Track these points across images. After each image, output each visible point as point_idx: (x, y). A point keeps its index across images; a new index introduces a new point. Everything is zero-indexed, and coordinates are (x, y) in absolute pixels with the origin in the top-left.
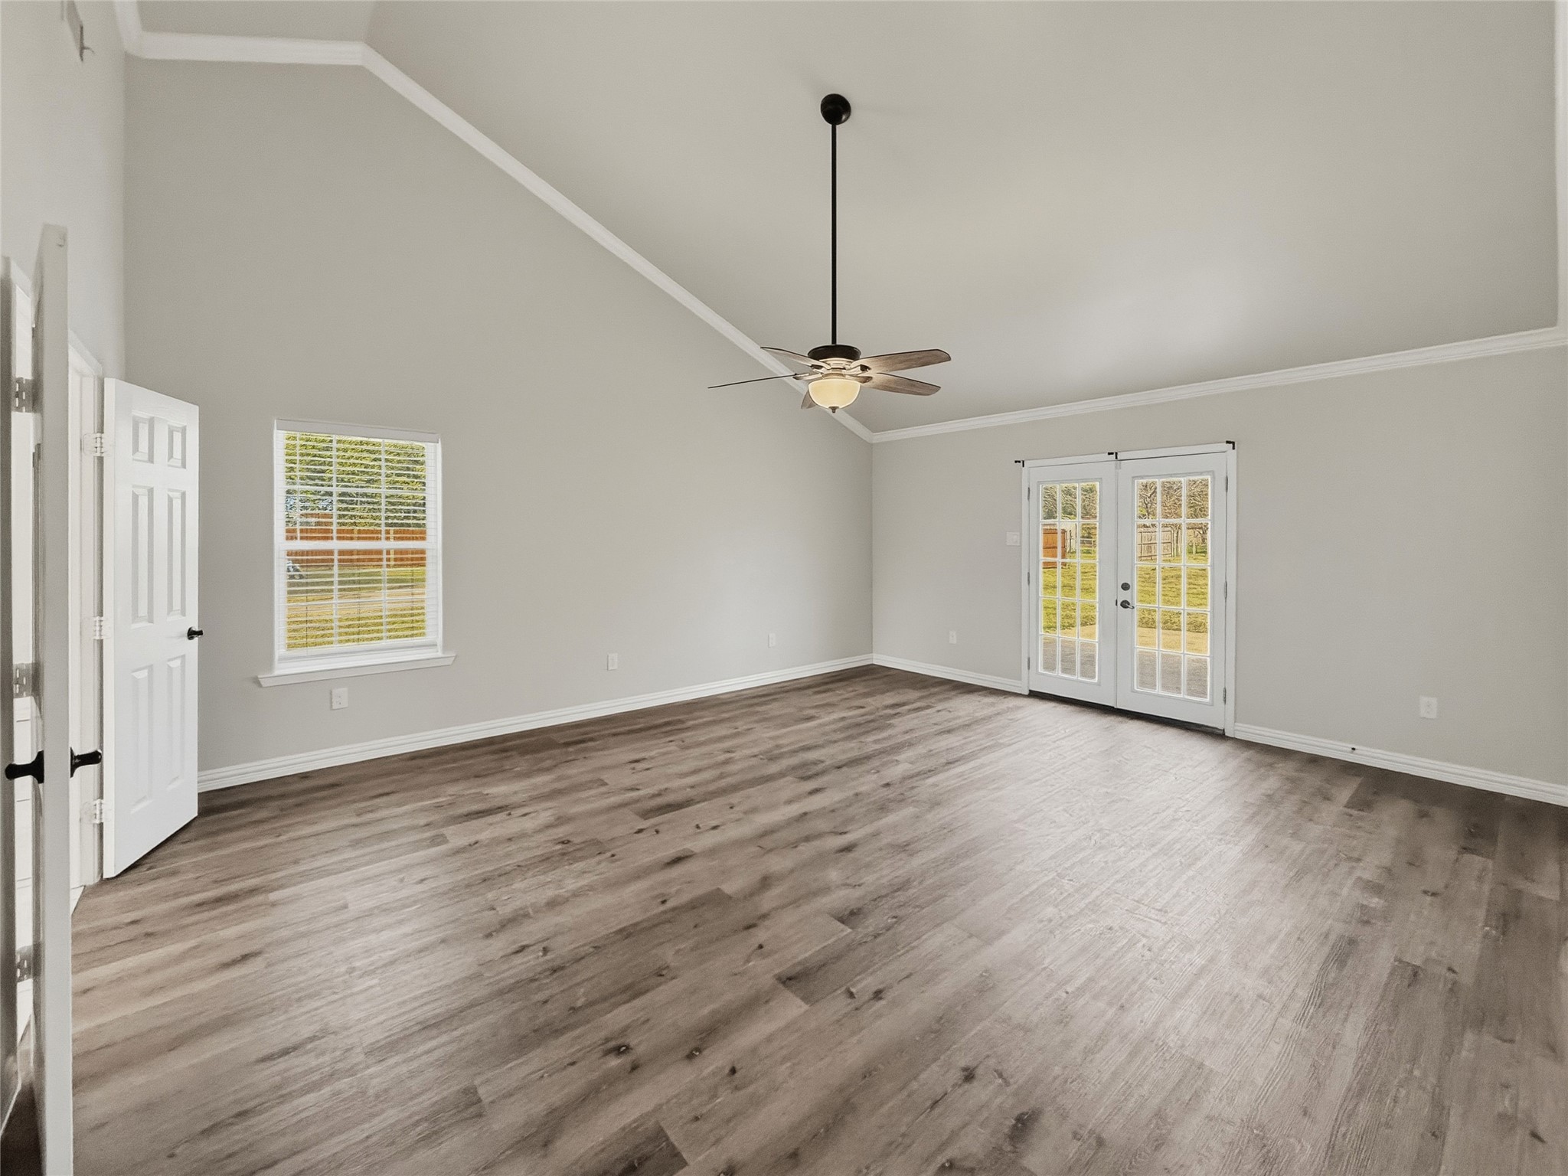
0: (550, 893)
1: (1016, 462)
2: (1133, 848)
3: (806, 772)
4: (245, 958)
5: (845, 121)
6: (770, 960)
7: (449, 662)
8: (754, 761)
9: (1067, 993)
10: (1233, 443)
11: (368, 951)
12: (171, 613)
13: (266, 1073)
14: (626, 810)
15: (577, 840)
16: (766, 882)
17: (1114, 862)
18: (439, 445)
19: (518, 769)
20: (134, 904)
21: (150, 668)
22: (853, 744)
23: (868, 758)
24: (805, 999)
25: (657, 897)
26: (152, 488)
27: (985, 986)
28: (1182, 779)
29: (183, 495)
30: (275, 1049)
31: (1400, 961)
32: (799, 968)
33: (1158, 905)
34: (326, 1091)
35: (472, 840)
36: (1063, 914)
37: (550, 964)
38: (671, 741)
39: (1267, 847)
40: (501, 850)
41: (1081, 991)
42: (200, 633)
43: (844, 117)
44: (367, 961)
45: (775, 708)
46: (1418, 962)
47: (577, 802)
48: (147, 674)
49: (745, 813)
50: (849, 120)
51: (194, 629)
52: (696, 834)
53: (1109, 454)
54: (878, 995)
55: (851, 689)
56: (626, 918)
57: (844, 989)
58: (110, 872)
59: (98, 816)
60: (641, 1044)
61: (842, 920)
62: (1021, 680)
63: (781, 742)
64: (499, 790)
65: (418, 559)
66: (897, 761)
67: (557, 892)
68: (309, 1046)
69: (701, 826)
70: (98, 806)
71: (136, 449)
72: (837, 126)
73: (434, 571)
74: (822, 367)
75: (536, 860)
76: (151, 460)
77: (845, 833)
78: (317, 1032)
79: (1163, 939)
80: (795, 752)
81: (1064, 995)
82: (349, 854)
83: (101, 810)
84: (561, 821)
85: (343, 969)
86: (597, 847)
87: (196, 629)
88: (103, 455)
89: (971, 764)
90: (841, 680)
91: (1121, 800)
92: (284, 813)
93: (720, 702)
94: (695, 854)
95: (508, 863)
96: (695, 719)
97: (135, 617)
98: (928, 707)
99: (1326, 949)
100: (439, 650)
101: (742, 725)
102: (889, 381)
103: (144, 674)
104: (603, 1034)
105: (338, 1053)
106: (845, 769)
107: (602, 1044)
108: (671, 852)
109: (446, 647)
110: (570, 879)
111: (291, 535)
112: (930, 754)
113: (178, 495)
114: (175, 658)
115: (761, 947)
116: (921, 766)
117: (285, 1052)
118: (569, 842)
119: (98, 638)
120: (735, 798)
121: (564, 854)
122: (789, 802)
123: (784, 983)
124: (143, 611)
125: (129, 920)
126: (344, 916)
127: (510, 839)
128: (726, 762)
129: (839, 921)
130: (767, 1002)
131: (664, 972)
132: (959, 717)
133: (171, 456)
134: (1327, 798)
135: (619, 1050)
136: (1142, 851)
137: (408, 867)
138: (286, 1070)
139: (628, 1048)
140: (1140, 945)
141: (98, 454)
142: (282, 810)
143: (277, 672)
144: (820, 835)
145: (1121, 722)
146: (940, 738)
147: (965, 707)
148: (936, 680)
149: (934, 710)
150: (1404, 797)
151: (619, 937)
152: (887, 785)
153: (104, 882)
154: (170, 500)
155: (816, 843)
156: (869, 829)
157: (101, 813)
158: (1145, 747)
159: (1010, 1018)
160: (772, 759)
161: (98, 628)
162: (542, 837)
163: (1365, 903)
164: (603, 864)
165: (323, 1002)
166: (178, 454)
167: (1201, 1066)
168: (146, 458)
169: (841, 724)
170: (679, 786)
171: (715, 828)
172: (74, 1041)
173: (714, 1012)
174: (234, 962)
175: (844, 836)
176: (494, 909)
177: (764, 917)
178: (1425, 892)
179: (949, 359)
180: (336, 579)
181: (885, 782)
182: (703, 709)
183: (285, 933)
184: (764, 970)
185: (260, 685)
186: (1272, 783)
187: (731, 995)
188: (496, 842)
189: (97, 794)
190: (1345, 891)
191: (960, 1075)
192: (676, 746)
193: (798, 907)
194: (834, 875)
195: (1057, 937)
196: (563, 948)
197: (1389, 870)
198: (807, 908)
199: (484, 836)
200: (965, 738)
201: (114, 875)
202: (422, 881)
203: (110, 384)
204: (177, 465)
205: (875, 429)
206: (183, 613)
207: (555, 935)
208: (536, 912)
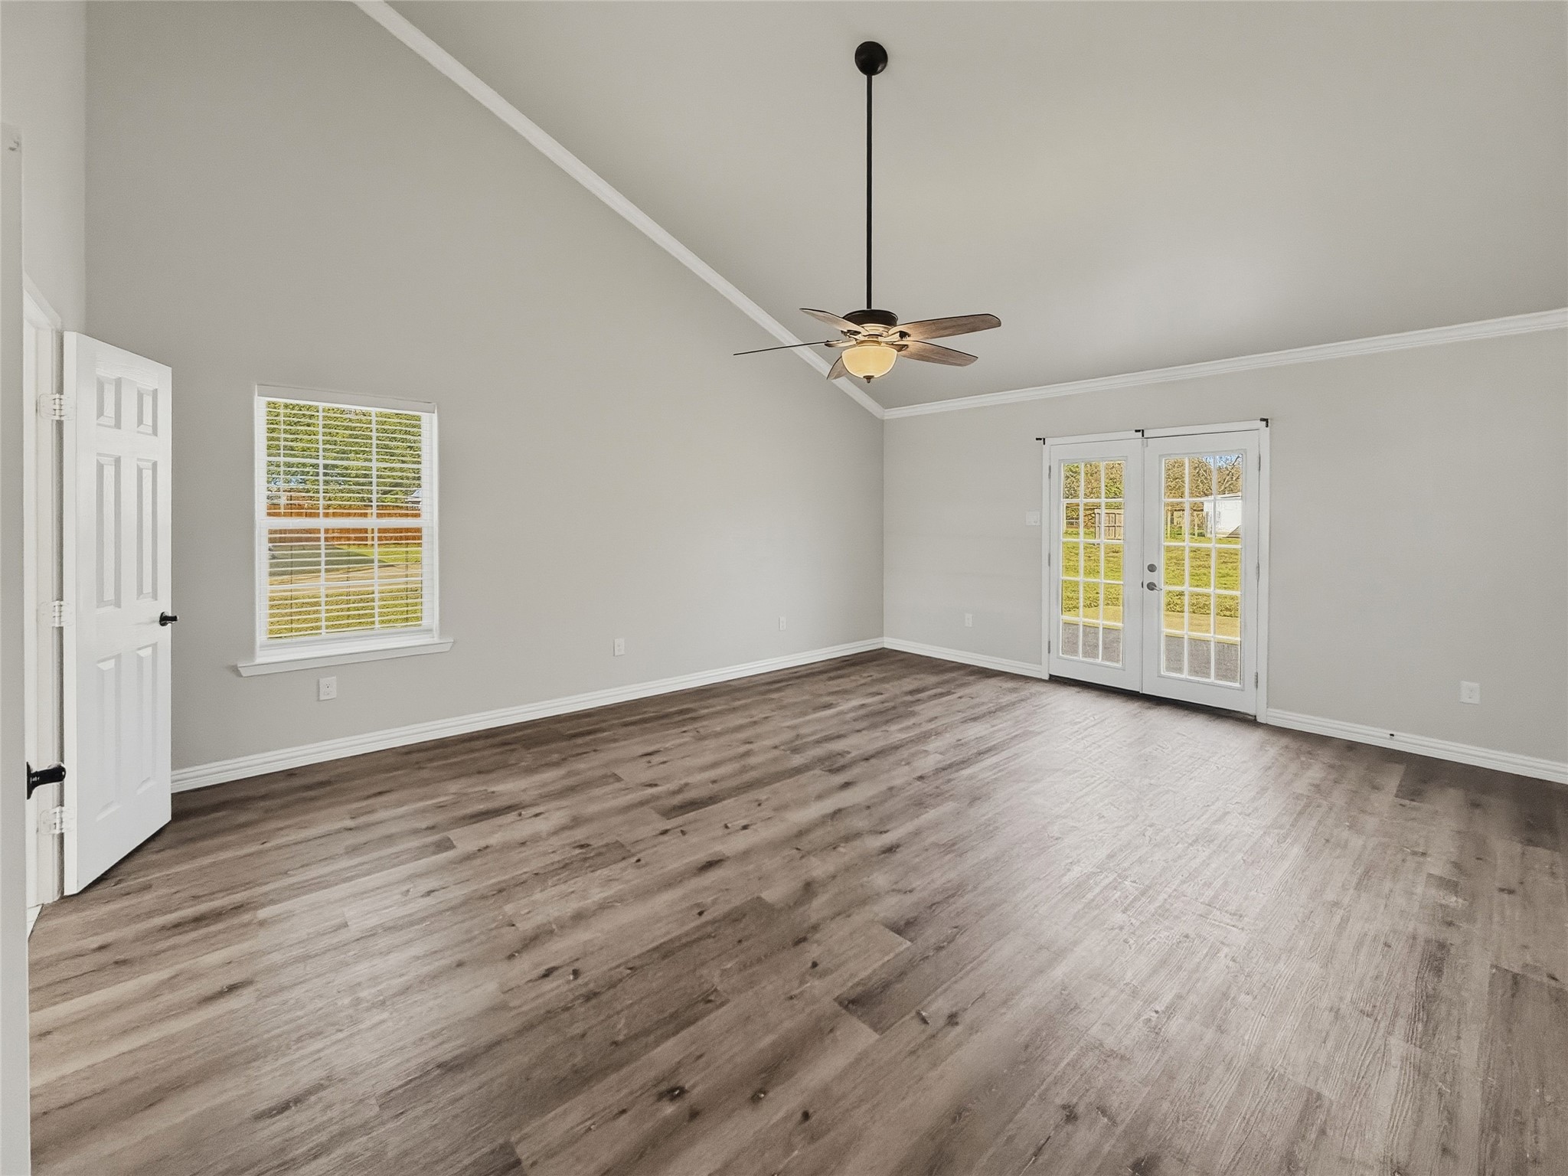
0: (573, 906)
1: (1037, 439)
2: (1191, 845)
3: (833, 765)
4: (232, 988)
5: (881, 71)
6: (829, 978)
7: (447, 648)
8: (776, 753)
9: (1157, 1012)
10: (1266, 420)
11: (374, 979)
12: (141, 596)
13: (267, 1132)
14: (646, 808)
15: (596, 843)
16: (809, 889)
17: (1175, 861)
18: (435, 416)
19: (523, 764)
20: (102, 925)
21: (118, 657)
22: (877, 733)
23: (896, 748)
24: (875, 1027)
25: (691, 908)
26: (120, 457)
27: (1067, 1005)
28: (1224, 769)
29: (155, 465)
30: (272, 1103)
31: (1496, 967)
32: (860, 989)
33: (1232, 908)
34: (339, 1152)
35: (482, 843)
36: (1133, 921)
37: (584, 990)
38: (684, 732)
39: (1327, 841)
40: (515, 855)
41: (1170, 1011)
42: (174, 619)
43: (879, 68)
44: (373, 990)
45: (790, 696)
46: (1516, 970)
47: (591, 800)
48: (113, 664)
49: (776, 810)
50: (887, 67)
51: (167, 614)
52: (724, 836)
53: (1136, 431)
54: (952, 1019)
55: (865, 675)
56: (660, 934)
57: (913, 1013)
58: (71, 889)
59: (58, 826)
60: (698, 1084)
61: (899, 931)
62: (1041, 664)
63: (803, 731)
64: (508, 787)
65: (413, 536)
66: (926, 751)
67: (581, 904)
68: (313, 1098)
69: (729, 825)
70: (58, 814)
71: (100, 413)
72: (873, 77)
73: (430, 551)
74: (859, 333)
75: (556, 866)
76: (118, 425)
77: (886, 832)
78: (321, 1079)
79: (1245, 948)
80: (818, 742)
81: (1154, 1014)
82: (345, 863)
83: (61, 819)
84: (576, 822)
85: (347, 1001)
86: (620, 851)
87: (170, 614)
88: (63, 419)
89: (1004, 754)
90: (854, 664)
91: (1167, 792)
92: (269, 814)
93: (730, 688)
94: (728, 857)
95: (525, 870)
96: (707, 707)
97: (101, 602)
98: (949, 693)
99: (1417, 954)
100: (435, 635)
101: (758, 714)
102: (924, 350)
103: (110, 665)
104: (653, 1074)
105: (348, 1106)
106: (873, 761)
107: (655, 1086)
108: (702, 856)
109: (443, 632)
110: (593, 888)
111: (273, 510)
112: (959, 744)
113: (150, 465)
114: (146, 647)
115: (815, 965)
116: (952, 757)
117: (284, 1108)
118: (588, 845)
119: (57, 625)
120: (762, 794)
121: (585, 859)
122: (820, 797)
123: (846, 1007)
124: (109, 595)
125: (95, 946)
126: (344, 935)
127: (523, 844)
128: (747, 754)
129: (894, 931)
130: (831, 1031)
131: (712, 998)
132: (983, 704)
133: (140, 422)
134: (1376, 788)
135: (675, 1093)
136: (1200, 849)
137: (411, 878)
138: (290, 1129)
139: (683, 1091)
140: (1222, 955)
141: (57, 418)
142: (266, 811)
143: (259, 660)
144: (858, 835)
145: (1149, 708)
146: (966, 725)
147: (986, 692)
148: (954, 664)
149: (955, 696)
150: (1450, 786)
151: (656, 955)
152: (921, 778)
153: (64, 899)
154: (140, 471)
155: (857, 843)
156: (910, 827)
157: (62, 822)
158: (1178, 733)
159: (1101, 1045)
160: (795, 750)
161: (57, 614)
162: (555, 841)
163: (1443, 902)
164: (630, 870)
165: (328, 1041)
166: (148, 419)
167: (1319, 1097)
168: (112, 422)
169: (862, 712)
170: (699, 782)
171: (745, 827)
172: (32, 1097)
173: (774, 1045)
174: (221, 994)
175: (884, 836)
176: (513, 925)
177: (815, 928)
178: (1502, 890)
179: (999, 324)
180: (323, 559)
181: (919, 774)
182: (714, 696)
183: (277, 957)
184: (823, 991)
185: (239, 675)
186: (1316, 772)
187: (789, 1022)
188: (506, 847)
189: (56, 802)
190: (1419, 890)
191: (1061, 1115)
192: (692, 737)
193: (849, 916)
194: (880, 879)
195: (1133, 947)
196: (594, 971)
197: (1457, 865)
198: (859, 918)
199: (494, 840)
200: (993, 726)
201: (76, 892)
202: (429, 893)
203: (71, 339)
204: (149, 432)
205: (887, 404)
206: (155, 596)
207: (585, 955)
208: (562, 927)
